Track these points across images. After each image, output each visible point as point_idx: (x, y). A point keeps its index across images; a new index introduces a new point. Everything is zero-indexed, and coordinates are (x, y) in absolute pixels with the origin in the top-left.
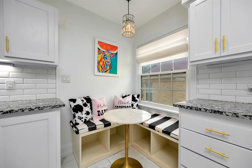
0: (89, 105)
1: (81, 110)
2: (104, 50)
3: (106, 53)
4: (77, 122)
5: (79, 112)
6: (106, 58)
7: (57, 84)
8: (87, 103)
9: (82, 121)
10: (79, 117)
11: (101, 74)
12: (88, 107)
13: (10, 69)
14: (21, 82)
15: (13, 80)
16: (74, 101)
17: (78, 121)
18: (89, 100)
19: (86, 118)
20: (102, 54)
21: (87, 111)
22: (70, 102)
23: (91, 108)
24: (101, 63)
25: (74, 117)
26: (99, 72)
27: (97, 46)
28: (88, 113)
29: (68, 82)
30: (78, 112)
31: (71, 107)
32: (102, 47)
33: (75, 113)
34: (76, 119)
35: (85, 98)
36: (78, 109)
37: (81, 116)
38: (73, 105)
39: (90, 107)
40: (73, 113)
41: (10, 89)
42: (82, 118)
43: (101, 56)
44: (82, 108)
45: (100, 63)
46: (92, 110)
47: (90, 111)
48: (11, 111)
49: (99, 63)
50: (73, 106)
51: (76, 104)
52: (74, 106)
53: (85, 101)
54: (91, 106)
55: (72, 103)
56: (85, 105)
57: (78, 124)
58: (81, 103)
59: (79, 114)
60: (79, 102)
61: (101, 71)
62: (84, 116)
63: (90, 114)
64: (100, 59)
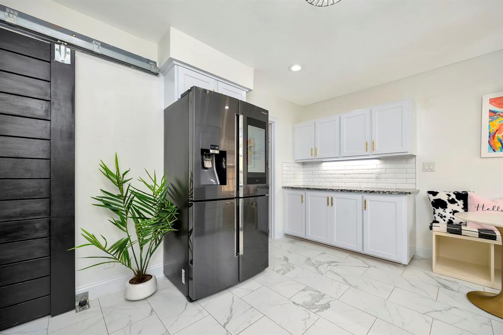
0: (461, 202)
1: (444, 206)
4: (436, 220)
5: (440, 208)
8: (456, 200)
9: (444, 220)
10: (439, 214)
11: (498, 153)
12: (458, 205)
13: (378, 162)
14: (384, 172)
15: (379, 170)
16: (435, 194)
17: (438, 219)
18: (463, 197)
19: (452, 219)
21: (454, 210)
22: (429, 194)
23: (465, 209)
25: (434, 213)
26: (495, 151)
27: (489, 108)
29: (432, 171)
30: (438, 208)
31: (430, 201)
32: (501, 105)
33: (435, 209)
34: (436, 215)
35: (454, 193)
37: (444, 214)
38: (432, 198)
39: (462, 206)
40: (433, 208)
41: (377, 178)
42: (445, 217)
43: (500, 122)
44: (446, 204)
45: (496, 135)
46: (466, 211)
50: (432, 200)
51: (437, 197)
52: (434, 200)
53: (454, 196)
54: (465, 205)
55: (431, 196)
56: (452, 201)
58: (445, 198)
59: (440, 211)
60: (443, 196)
61: (499, 149)
62: (448, 215)
64: (495, 128)
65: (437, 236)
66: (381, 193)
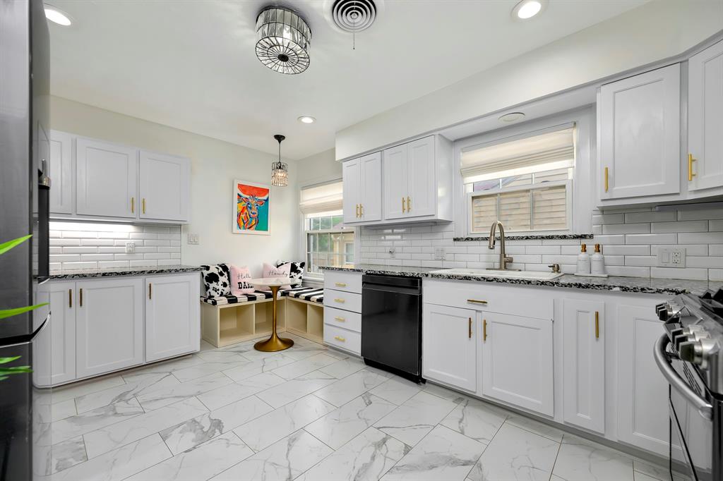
0: (226, 274)
1: (217, 280)
2: (248, 197)
3: (250, 200)
4: (211, 294)
5: (213, 282)
6: (250, 208)
7: (182, 247)
8: (223, 272)
9: (218, 293)
10: (214, 288)
11: (242, 231)
12: (225, 277)
14: (141, 244)
15: (133, 241)
16: (208, 268)
17: (213, 293)
18: (225, 268)
19: (223, 291)
20: (243, 203)
21: (223, 282)
22: (202, 269)
23: (229, 279)
24: (243, 216)
25: (207, 288)
26: (240, 229)
27: (237, 191)
28: (225, 285)
31: (203, 276)
32: (244, 191)
33: (209, 284)
34: (210, 290)
35: (220, 266)
36: (213, 278)
37: (217, 287)
38: (206, 273)
39: (227, 278)
40: (206, 283)
41: (130, 253)
42: (218, 290)
43: (243, 205)
44: (218, 278)
45: (241, 215)
46: (230, 281)
47: (228, 283)
48: (162, 271)
49: (239, 215)
50: (205, 275)
51: (210, 272)
52: (208, 275)
53: (221, 269)
54: (229, 276)
55: (204, 271)
56: (221, 274)
57: (213, 297)
58: (216, 272)
59: (214, 285)
60: (213, 270)
61: (242, 227)
62: (220, 287)
63: (228, 286)
64: (240, 209)
65: (221, 309)
66: (173, 272)
